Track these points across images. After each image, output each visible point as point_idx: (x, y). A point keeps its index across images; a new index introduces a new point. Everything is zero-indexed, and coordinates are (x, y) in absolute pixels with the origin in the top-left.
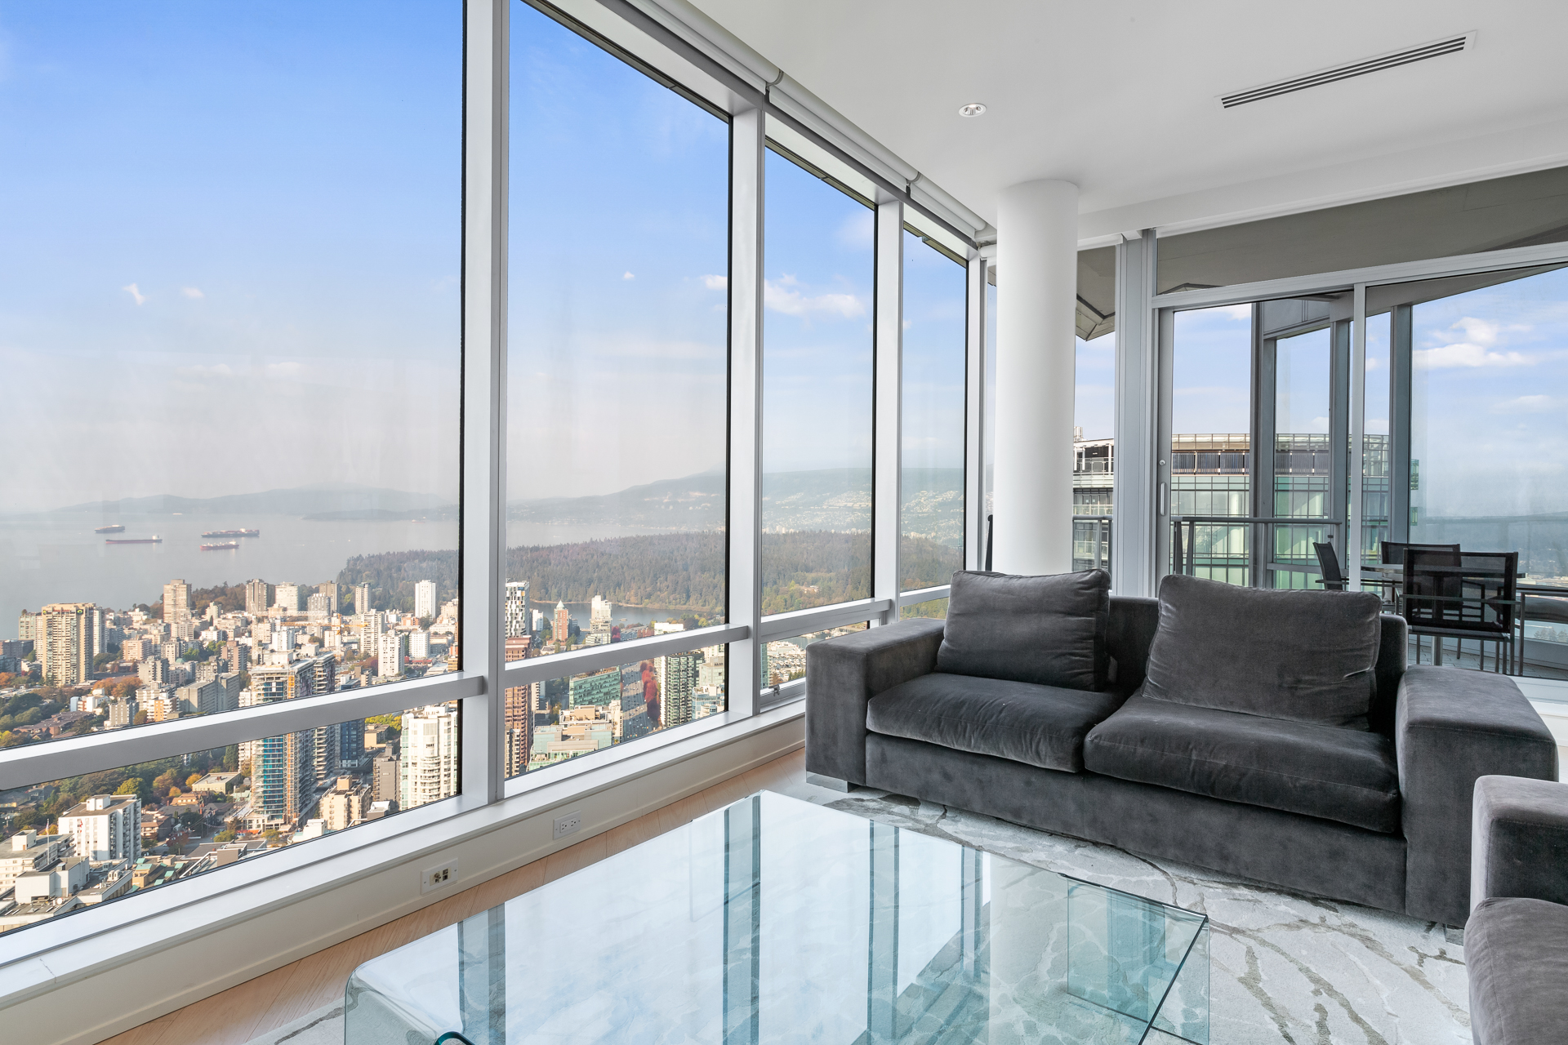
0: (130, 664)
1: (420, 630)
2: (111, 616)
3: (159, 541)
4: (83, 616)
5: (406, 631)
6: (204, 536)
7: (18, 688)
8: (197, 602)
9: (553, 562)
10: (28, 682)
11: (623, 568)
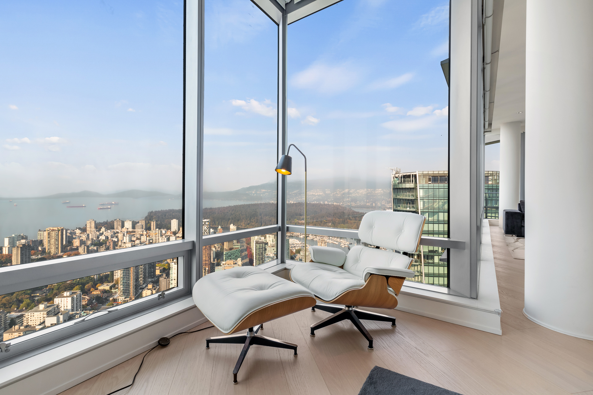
0: (76, 247)
1: (173, 235)
2: (69, 231)
3: (85, 206)
4: (60, 231)
5: (168, 236)
6: (100, 205)
7: (38, 256)
8: (98, 227)
9: (217, 213)
10: (41, 254)
11: (240, 215)
